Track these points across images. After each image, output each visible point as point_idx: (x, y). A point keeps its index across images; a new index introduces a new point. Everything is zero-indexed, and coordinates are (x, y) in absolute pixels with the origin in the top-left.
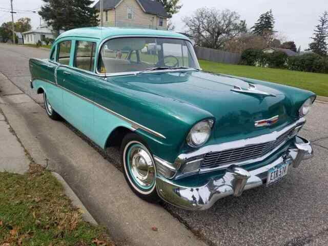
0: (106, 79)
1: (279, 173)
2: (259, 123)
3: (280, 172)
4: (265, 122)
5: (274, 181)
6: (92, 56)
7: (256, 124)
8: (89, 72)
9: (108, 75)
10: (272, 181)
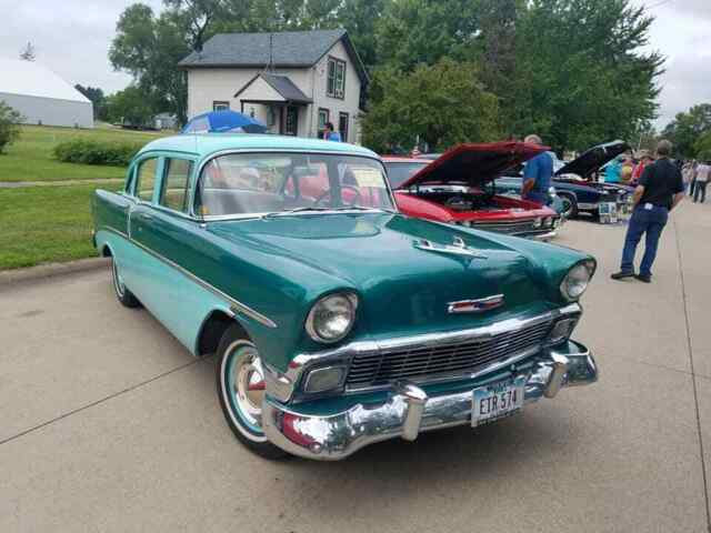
0: (203, 225)
1: (499, 403)
2: (457, 306)
3: (503, 400)
4: (471, 304)
5: (489, 416)
6: (187, 186)
7: (451, 308)
8: (180, 213)
9: (207, 218)
10: (483, 416)
